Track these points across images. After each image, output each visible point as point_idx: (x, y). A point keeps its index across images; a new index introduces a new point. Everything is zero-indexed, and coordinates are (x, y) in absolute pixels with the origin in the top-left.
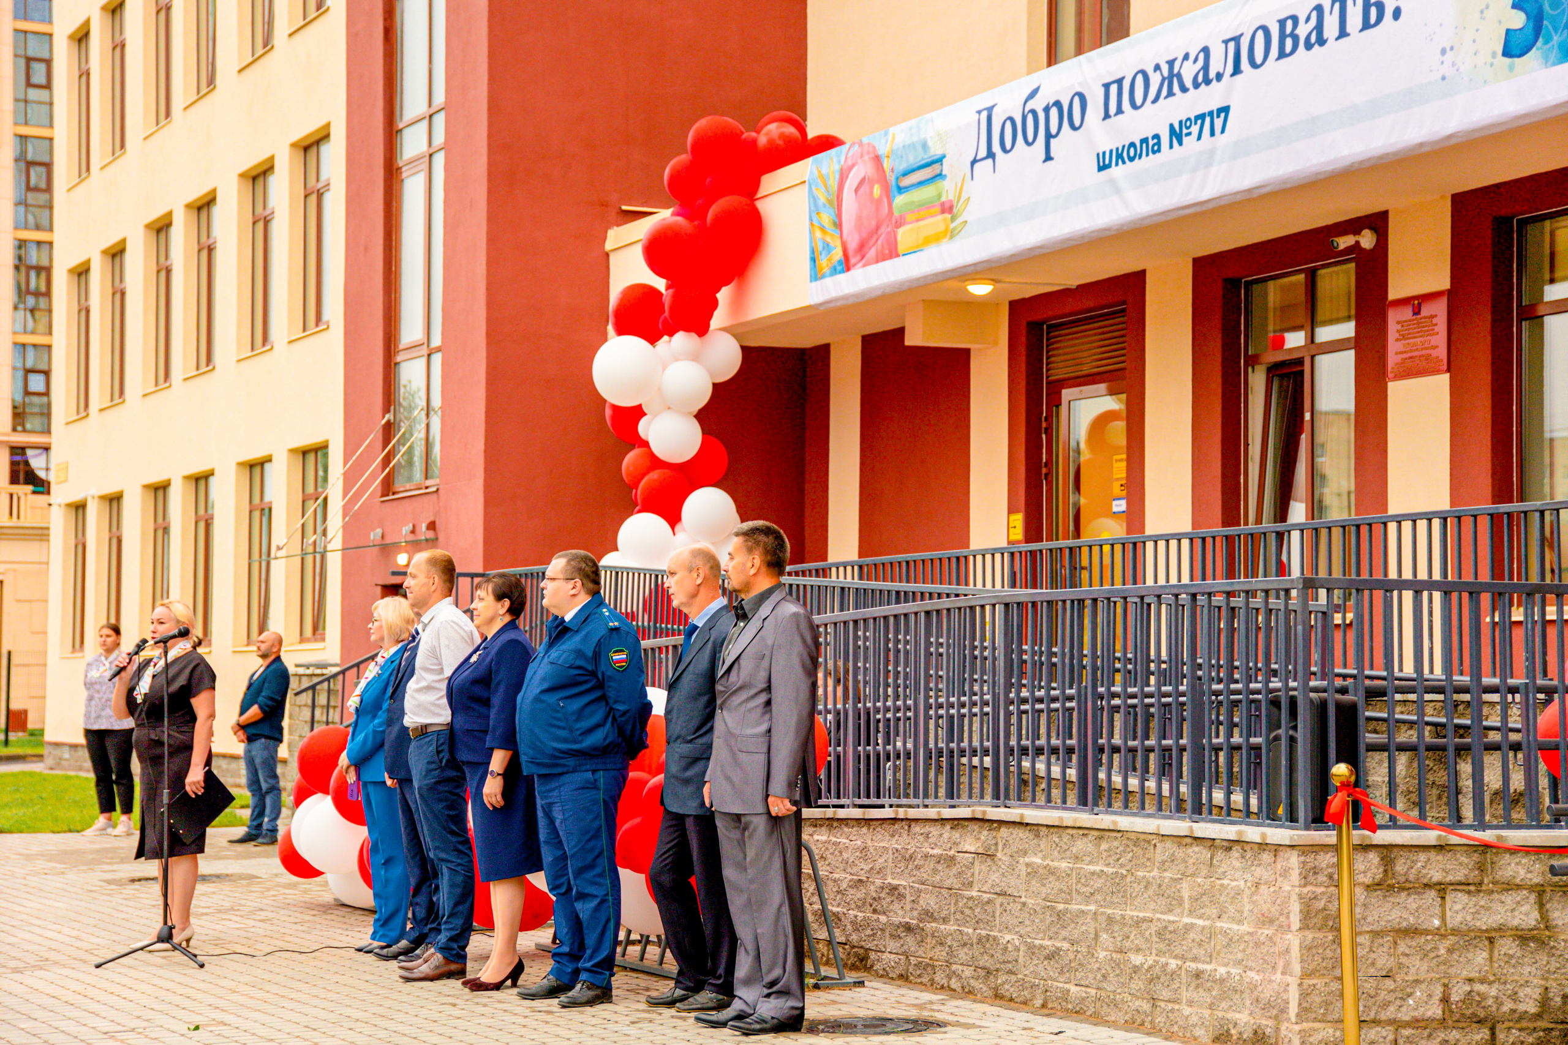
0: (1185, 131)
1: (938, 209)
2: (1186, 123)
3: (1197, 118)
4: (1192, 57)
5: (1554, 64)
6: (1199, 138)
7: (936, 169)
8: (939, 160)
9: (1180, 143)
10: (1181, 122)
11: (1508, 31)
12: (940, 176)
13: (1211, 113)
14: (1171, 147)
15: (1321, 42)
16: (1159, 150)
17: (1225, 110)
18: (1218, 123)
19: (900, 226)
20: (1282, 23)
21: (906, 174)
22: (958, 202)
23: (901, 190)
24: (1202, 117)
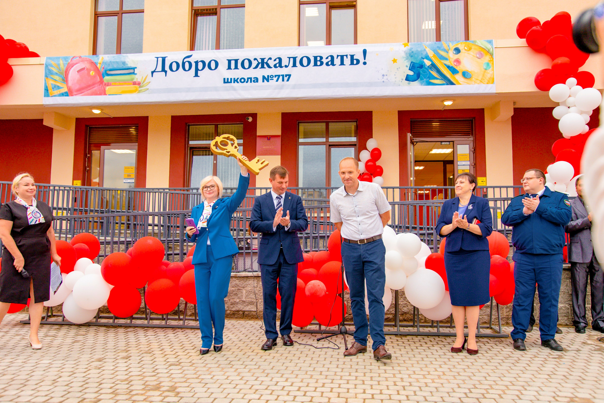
0: (270, 78)
1: (132, 83)
2: (272, 77)
3: (276, 76)
4: (273, 59)
5: (424, 85)
6: (277, 81)
7: (132, 71)
8: (134, 69)
9: (268, 81)
10: (268, 76)
11: (407, 75)
12: (134, 73)
13: (283, 76)
14: (263, 81)
15: (333, 64)
16: (257, 82)
17: (290, 76)
18: (286, 79)
19: (108, 86)
20: (315, 58)
21: (111, 70)
22: (144, 82)
23: (108, 75)
24: (279, 76)
